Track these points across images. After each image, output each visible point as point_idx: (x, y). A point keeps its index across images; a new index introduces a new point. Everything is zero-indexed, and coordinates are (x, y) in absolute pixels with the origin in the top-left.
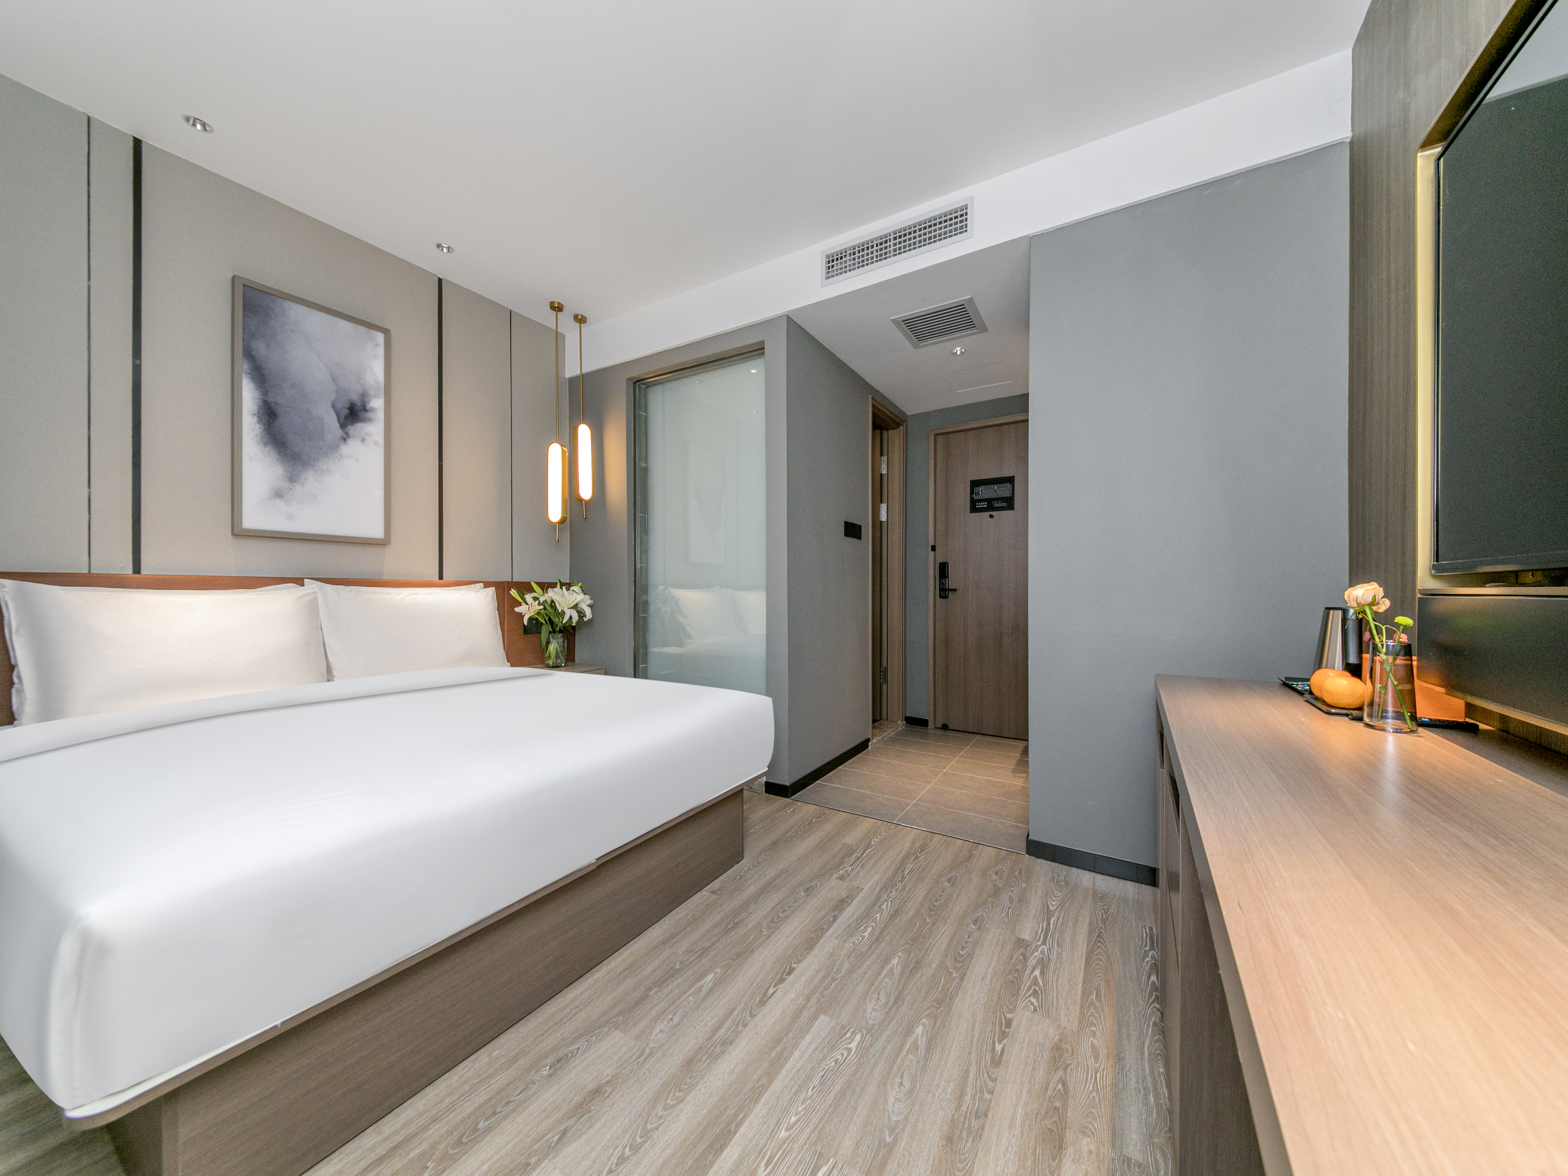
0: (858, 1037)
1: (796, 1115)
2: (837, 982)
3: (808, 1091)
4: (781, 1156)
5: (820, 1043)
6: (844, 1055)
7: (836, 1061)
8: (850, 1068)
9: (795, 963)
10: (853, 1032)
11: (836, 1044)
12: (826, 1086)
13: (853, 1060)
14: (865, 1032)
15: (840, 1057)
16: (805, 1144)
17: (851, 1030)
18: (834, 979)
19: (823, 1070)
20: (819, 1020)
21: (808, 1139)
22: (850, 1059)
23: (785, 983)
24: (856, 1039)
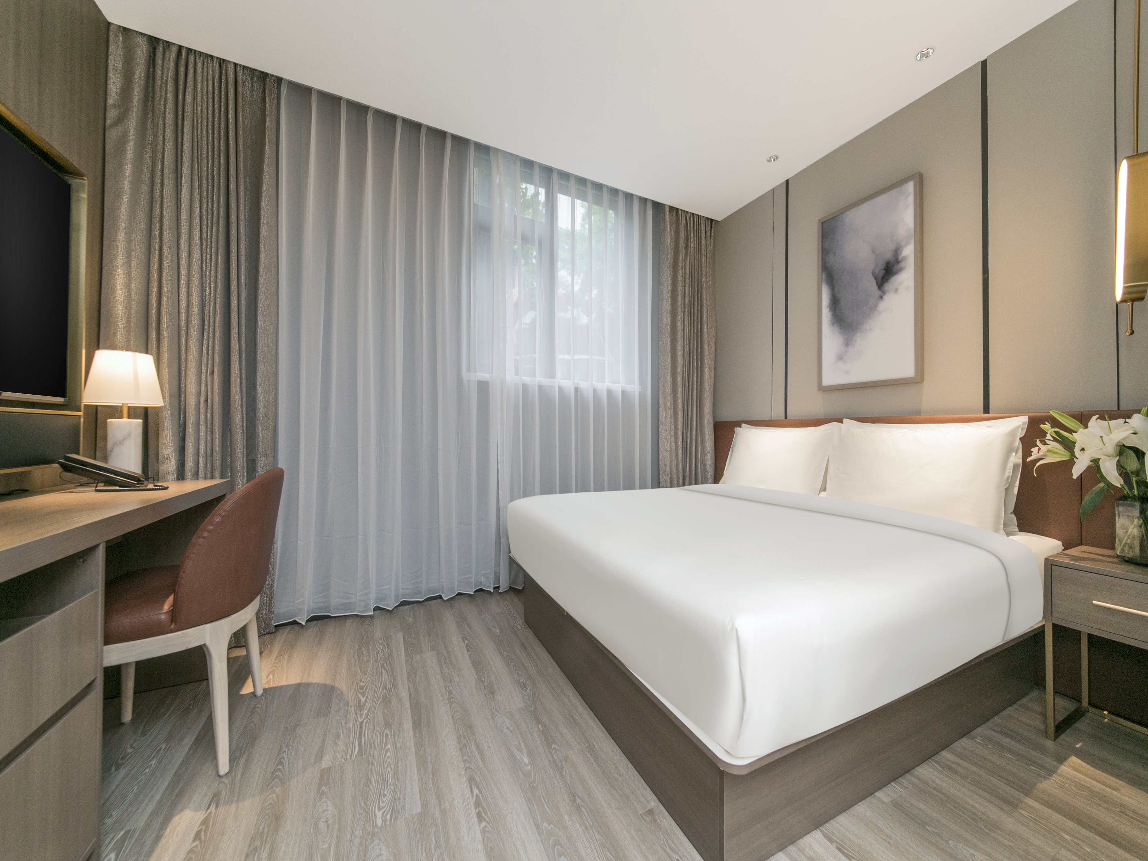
0: (379, 822)
1: (389, 756)
2: (433, 846)
3: (391, 769)
4: (383, 741)
5: (405, 794)
6: (382, 803)
7: (385, 795)
8: (372, 800)
9: (485, 826)
10: (386, 821)
11: (394, 804)
12: (381, 780)
13: (373, 805)
14: (376, 830)
15: (384, 799)
16: (374, 752)
17: (388, 822)
18: (438, 846)
19: (390, 785)
20: (420, 806)
21: (373, 755)
22: (375, 805)
23: (472, 804)
24: (380, 819)
